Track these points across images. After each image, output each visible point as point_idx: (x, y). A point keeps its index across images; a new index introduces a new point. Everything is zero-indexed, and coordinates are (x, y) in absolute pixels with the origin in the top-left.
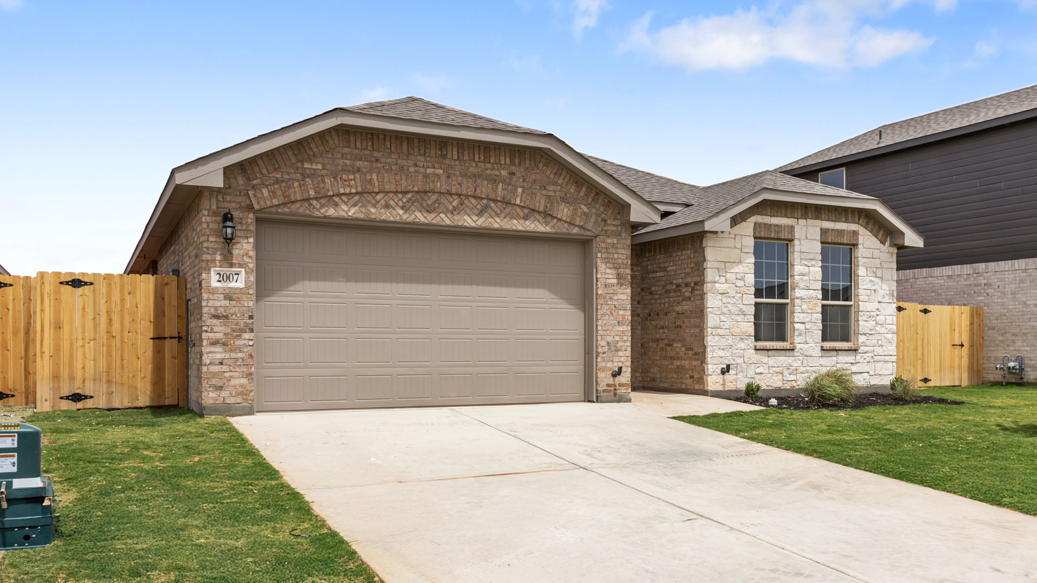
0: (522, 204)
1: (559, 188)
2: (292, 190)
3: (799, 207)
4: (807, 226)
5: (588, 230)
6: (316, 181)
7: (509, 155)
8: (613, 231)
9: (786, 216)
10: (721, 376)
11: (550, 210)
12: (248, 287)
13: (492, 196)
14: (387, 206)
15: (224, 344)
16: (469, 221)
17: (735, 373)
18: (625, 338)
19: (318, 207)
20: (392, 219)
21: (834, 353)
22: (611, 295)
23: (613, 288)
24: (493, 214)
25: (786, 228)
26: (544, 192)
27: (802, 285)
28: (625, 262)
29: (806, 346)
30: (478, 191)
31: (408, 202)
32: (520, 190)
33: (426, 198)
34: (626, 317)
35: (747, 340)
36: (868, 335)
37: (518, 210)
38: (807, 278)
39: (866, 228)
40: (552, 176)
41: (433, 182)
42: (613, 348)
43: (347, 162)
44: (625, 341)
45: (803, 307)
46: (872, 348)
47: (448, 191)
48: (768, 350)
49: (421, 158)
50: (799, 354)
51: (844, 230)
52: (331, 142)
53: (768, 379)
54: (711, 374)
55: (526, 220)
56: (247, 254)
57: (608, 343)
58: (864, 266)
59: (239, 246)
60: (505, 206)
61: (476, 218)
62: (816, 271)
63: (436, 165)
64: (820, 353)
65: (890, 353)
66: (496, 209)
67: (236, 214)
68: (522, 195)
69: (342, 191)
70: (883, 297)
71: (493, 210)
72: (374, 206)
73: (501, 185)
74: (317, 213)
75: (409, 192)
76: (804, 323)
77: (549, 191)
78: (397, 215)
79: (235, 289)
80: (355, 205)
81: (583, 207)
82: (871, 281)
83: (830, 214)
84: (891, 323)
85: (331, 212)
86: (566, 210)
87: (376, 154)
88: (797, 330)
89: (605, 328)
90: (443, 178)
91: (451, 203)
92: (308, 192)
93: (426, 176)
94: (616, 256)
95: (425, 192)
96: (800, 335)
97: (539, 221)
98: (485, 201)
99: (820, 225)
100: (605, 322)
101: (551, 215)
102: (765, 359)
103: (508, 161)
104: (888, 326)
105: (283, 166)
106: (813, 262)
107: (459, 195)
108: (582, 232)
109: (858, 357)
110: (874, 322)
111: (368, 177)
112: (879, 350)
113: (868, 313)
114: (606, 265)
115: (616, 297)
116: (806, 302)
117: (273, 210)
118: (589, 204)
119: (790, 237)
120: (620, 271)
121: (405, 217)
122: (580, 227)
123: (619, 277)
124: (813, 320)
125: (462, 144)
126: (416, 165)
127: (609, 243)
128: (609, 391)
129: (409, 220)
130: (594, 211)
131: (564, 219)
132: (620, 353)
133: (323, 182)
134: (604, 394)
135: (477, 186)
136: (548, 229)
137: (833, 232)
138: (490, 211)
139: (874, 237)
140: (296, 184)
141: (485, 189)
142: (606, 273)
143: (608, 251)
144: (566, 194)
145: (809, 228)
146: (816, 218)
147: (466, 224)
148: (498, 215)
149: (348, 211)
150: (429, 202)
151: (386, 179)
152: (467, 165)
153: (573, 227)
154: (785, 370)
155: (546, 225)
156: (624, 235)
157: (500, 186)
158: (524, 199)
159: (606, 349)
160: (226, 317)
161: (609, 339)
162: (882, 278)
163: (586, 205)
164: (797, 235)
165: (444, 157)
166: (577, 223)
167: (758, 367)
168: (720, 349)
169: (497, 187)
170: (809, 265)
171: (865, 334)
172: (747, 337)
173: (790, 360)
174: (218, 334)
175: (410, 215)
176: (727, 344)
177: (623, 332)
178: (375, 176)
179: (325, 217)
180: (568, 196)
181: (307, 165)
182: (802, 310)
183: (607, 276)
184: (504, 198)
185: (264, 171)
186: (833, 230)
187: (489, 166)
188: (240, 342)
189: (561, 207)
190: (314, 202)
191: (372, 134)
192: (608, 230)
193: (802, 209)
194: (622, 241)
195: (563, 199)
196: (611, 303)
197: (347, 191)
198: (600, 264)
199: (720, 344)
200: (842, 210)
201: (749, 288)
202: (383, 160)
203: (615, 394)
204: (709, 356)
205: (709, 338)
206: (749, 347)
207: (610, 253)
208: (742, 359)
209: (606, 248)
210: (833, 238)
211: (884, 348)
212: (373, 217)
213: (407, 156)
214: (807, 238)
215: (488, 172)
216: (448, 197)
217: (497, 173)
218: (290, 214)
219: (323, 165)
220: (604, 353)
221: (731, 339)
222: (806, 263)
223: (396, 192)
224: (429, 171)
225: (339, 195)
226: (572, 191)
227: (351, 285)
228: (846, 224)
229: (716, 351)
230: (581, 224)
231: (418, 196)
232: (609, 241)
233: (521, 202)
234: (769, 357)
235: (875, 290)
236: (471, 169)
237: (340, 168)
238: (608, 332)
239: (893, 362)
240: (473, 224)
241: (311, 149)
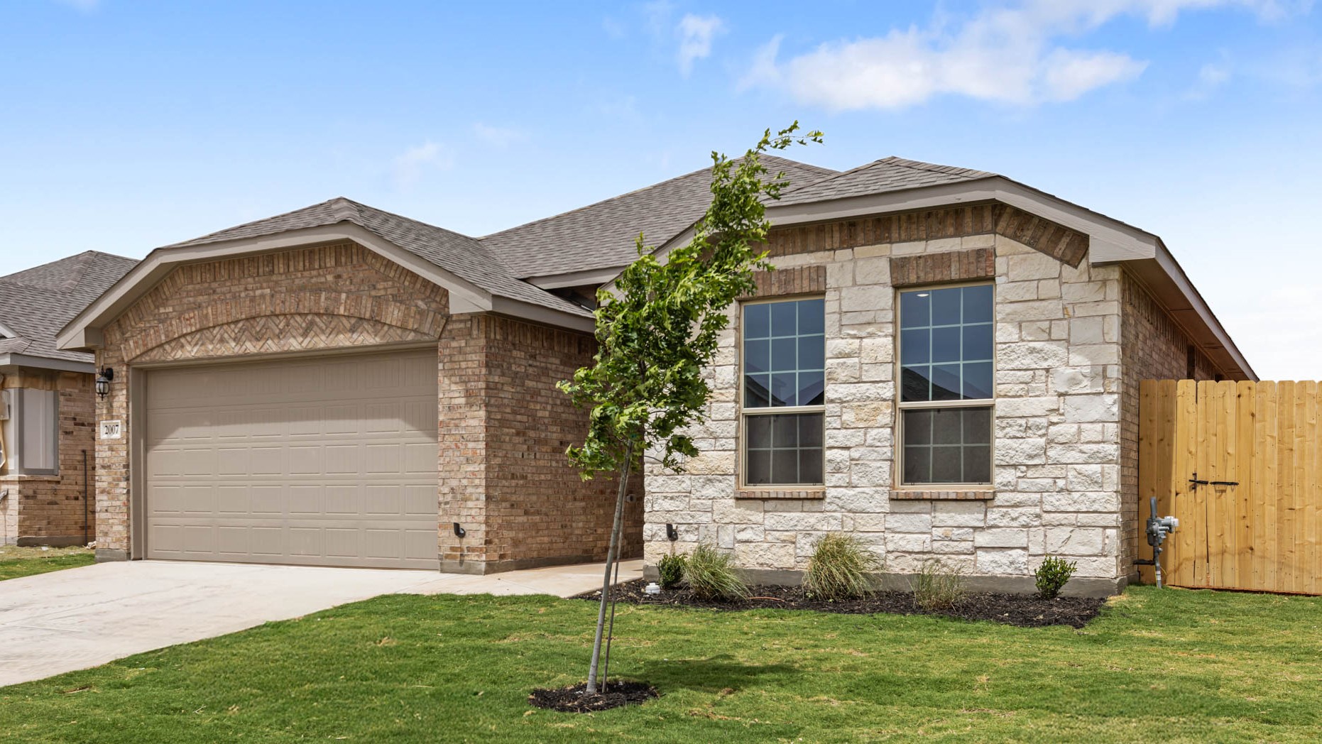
0: (346, 314)
1: (390, 283)
2: (149, 338)
3: (836, 228)
4: (854, 260)
5: (425, 334)
6: (166, 326)
7: (334, 254)
8: (459, 330)
9: (805, 250)
10: (669, 543)
11: (378, 315)
12: (122, 438)
13: (315, 310)
14: (222, 340)
15: (109, 493)
16: (295, 344)
17: (695, 538)
18: (477, 482)
19: (169, 351)
20: (226, 353)
21: (928, 505)
22: (457, 422)
23: (460, 411)
24: (318, 331)
25: (806, 274)
26: (373, 293)
27: (842, 375)
28: (477, 371)
29: (851, 492)
30: (301, 307)
31: (239, 332)
32: (344, 296)
33: (256, 324)
34: (478, 451)
35: (720, 482)
36: (1024, 468)
37: (344, 321)
38: (856, 360)
39: (1015, 237)
40: (382, 270)
41: (259, 305)
42: (459, 497)
43: (191, 299)
44: (477, 486)
45: (845, 417)
46: (1038, 495)
47: (272, 312)
48: (764, 500)
49: (250, 280)
50: (834, 507)
51: (949, 254)
52: (178, 282)
53: (761, 553)
54: (649, 538)
55: (353, 332)
56: (122, 406)
57: (452, 489)
58: (1012, 321)
59: (117, 398)
60: (330, 319)
61: (302, 339)
62: (882, 345)
63: (265, 285)
64: (887, 507)
65: (1096, 507)
66: (322, 325)
67: (115, 368)
68: (346, 302)
69: (185, 332)
70: (1073, 381)
71: (318, 326)
72: (212, 342)
73: (324, 293)
74: (170, 358)
75: (240, 320)
76: (848, 448)
77: (379, 290)
78: (231, 349)
79: (115, 440)
80: (196, 344)
81: (420, 303)
82: (1032, 351)
83: (914, 226)
84: (1100, 438)
85: (179, 354)
86: (396, 312)
87: (214, 285)
88: (830, 461)
89: (448, 469)
90: (268, 298)
91: (277, 326)
92: (160, 337)
93: (253, 300)
94: (463, 365)
95: (254, 318)
96: (838, 470)
97: (368, 332)
98: (309, 317)
99: (888, 253)
100: (447, 459)
101: (379, 322)
102: (758, 517)
103: (333, 263)
104: (1085, 447)
105: (145, 315)
106: (871, 329)
107: (285, 315)
108: (419, 337)
109: (994, 516)
110: (1042, 441)
111: (205, 312)
112: (1052, 500)
113: (1023, 422)
114: (450, 379)
115: (463, 424)
116: (852, 408)
117: (138, 360)
118: (429, 297)
119: (814, 288)
120: (469, 385)
121: (237, 349)
122: (415, 331)
123: (468, 394)
124: (869, 441)
125: (287, 253)
126: (246, 289)
127: (454, 348)
128: (454, 557)
129: (241, 352)
130: (434, 305)
131: (394, 323)
132: (470, 504)
133: (171, 325)
134: (448, 561)
135: (300, 301)
136: (377, 340)
137: (921, 261)
138: (315, 328)
139: (1041, 255)
140: (152, 332)
141: (308, 302)
142: (450, 391)
143: (453, 359)
144: (399, 290)
145: (860, 263)
146: (878, 241)
147: (292, 348)
148: (323, 332)
149: (190, 352)
150: (258, 329)
151: (219, 310)
152: (293, 277)
153: (408, 332)
154: (800, 536)
155: (376, 335)
156: (475, 332)
157: (323, 295)
158: (348, 307)
159: (449, 498)
160: (109, 467)
161: (454, 483)
162: (1067, 341)
163: (423, 300)
164: (831, 282)
165: (272, 272)
166: (410, 327)
167: (743, 530)
168: (666, 497)
169: (320, 297)
170: (863, 334)
171: (1015, 466)
172: (720, 478)
173: (812, 519)
174: (104, 484)
175: (241, 346)
176: (679, 488)
177: (473, 473)
178: (210, 311)
179: (176, 360)
180: (402, 291)
181: (162, 310)
182: (842, 424)
183: (451, 395)
184: (326, 309)
185: (133, 324)
186: (920, 257)
187: (314, 273)
188: (118, 491)
189: (390, 309)
190: (167, 347)
191: (209, 264)
192: (453, 329)
193: (841, 231)
194: (472, 343)
195: (395, 298)
196: (457, 432)
197: (189, 330)
198: (442, 379)
199: (667, 490)
200: (947, 213)
201: (722, 391)
202: (218, 290)
203: (461, 563)
204: (647, 509)
205: (647, 481)
206: (723, 494)
207: (455, 362)
208: (710, 514)
209: (449, 355)
210: (922, 274)
211: (1075, 495)
212: (211, 353)
213: (239, 281)
214: (855, 284)
215: (314, 280)
216: (275, 318)
217: (323, 280)
218: (152, 362)
219: (173, 306)
220: (446, 503)
221: (688, 482)
222: (852, 332)
223: (228, 324)
224: (258, 292)
225: (184, 336)
226: (407, 283)
227: (215, 429)
228: (958, 240)
229: (660, 501)
230: (415, 327)
231: (248, 324)
232: (454, 344)
233: (345, 310)
234: (765, 512)
235: (1047, 370)
236: (297, 281)
237: (185, 306)
238: (453, 474)
239: (1105, 528)
240: (299, 347)
241: (164, 293)
